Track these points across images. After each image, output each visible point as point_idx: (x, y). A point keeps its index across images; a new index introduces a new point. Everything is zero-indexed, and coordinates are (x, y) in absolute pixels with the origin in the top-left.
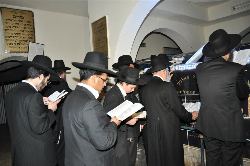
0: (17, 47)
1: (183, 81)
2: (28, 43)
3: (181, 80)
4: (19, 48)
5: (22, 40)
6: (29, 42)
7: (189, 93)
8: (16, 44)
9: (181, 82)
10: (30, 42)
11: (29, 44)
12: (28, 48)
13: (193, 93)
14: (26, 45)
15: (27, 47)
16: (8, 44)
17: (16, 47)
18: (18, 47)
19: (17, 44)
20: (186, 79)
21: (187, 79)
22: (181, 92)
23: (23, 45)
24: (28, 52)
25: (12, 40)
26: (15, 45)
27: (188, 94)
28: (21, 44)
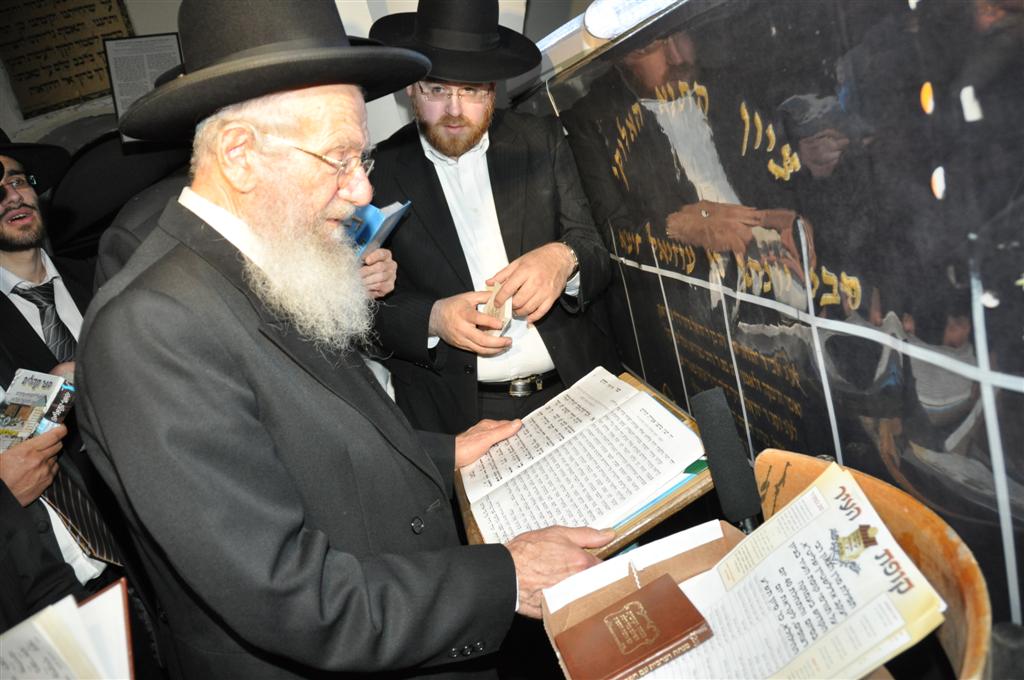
0: (60, 81)
1: (627, 144)
2: (102, 49)
3: (621, 139)
4: (69, 80)
5: (71, 44)
6: (104, 41)
7: (673, 258)
8: (53, 68)
9: (621, 150)
10: (107, 43)
11: (105, 52)
12: (105, 70)
13: (687, 263)
14: (93, 60)
15: (101, 69)
16: (21, 80)
17: (56, 81)
18: (63, 79)
19: (55, 65)
20: (635, 130)
21: (635, 124)
22: (640, 245)
23: (83, 63)
24: (111, 92)
25: (30, 54)
26: (51, 73)
27: (671, 268)
28: (72, 63)
